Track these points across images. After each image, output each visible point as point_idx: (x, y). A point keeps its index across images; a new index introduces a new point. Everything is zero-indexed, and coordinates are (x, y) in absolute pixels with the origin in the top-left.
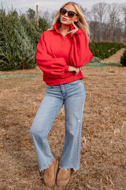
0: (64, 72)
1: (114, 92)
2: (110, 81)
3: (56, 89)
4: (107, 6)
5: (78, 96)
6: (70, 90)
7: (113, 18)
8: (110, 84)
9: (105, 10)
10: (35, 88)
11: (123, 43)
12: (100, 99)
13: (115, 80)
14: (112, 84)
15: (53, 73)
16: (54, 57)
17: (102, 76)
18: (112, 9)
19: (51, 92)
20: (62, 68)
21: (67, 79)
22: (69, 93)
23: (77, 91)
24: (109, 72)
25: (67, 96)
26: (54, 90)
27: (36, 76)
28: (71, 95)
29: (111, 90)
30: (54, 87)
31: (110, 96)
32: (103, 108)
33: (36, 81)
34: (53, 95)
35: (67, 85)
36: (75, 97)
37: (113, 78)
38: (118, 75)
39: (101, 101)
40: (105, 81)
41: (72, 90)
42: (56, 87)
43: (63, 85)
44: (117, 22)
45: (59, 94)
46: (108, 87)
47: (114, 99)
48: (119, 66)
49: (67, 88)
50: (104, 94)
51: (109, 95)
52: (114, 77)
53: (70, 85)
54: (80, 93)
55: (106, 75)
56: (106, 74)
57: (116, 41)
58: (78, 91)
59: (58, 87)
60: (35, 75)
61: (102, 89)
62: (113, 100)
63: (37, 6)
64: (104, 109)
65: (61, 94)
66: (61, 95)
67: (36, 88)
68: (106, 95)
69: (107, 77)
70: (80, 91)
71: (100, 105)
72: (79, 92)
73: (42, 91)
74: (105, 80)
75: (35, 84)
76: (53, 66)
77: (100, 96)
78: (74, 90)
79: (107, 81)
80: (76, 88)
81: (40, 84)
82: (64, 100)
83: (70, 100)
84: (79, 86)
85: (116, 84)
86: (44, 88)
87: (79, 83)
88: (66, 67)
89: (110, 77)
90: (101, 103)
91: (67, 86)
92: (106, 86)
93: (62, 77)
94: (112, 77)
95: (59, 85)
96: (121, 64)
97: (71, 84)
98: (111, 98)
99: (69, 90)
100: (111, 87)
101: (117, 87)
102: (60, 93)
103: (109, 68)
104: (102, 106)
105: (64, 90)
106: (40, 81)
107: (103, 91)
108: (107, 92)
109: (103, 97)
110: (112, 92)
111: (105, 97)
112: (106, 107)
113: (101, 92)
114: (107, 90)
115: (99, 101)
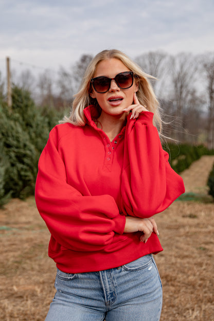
0: (112, 234)
1: (204, 269)
2: (188, 239)
3: (85, 284)
4: (167, 59)
5: (146, 301)
6: (126, 287)
7: (182, 87)
8: (191, 248)
9: (163, 69)
10: (5, 262)
11: (206, 144)
12: (172, 288)
13: (202, 238)
14: (197, 249)
15: (84, 237)
16: (84, 193)
17: (169, 228)
18: (178, 67)
19: (71, 291)
20: (110, 224)
21: (117, 254)
22: (122, 292)
23: (143, 287)
24: (184, 217)
25: (116, 302)
26: (80, 285)
27: (8, 229)
28: (127, 301)
29: (195, 264)
30: (80, 276)
31: (195, 280)
32: (185, 314)
33: (8, 243)
34: (78, 301)
35: (117, 271)
36: (137, 304)
37: (195, 233)
38: (208, 224)
39: (176, 296)
40: (178, 241)
41: (131, 285)
42: (85, 278)
43: (105, 273)
44: (189, 97)
45: (92, 297)
46: (187, 257)
47: (206, 289)
48: (205, 201)
49: (115, 282)
50: (180, 275)
51: (191, 278)
52: (198, 230)
53: (126, 272)
54: (150, 293)
55: (178, 224)
56: (176, 221)
57: (189, 140)
58: (146, 289)
59: (93, 279)
60: (5, 227)
61: (173, 260)
62: (205, 292)
63: (8, 60)
64: (185, 317)
65: (99, 296)
66: (99, 300)
67: (8, 260)
68: (185, 277)
69: (182, 231)
70: (150, 288)
71: (173, 306)
72: (149, 291)
73: (24, 269)
74: (177, 238)
75: (6, 249)
76: (84, 217)
77: (171, 280)
78: (135, 287)
79: (181, 239)
80: (141, 278)
81: (19, 249)
82: (106, 314)
83: (123, 313)
84: (147, 275)
85: (207, 247)
86: (28, 261)
87: (147, 266)
88: (119, 220)
89: (187, 229)
90: (177, 301)
91: (117, 275)
92: (181, 252)
93: (107, 250)
94: (193, 229)
95: (96, 272)
96: (210, 197)
97: (126, 270)
98: (200, 285)
99: (122, 286)
100: (194, 255)
101: (210, 256)
102: (97, 293)
103: (181, 205)
104: (179, 308)
105: (108, 286)
106: (17, 242)
107: (177, 267)
108: (186, 270)
109: (179, 284)
110: (200, 268)
111: (183, 283)
112: (190, 311)
113: (171, 270)
114: (187, 265)
115: (171, 294)
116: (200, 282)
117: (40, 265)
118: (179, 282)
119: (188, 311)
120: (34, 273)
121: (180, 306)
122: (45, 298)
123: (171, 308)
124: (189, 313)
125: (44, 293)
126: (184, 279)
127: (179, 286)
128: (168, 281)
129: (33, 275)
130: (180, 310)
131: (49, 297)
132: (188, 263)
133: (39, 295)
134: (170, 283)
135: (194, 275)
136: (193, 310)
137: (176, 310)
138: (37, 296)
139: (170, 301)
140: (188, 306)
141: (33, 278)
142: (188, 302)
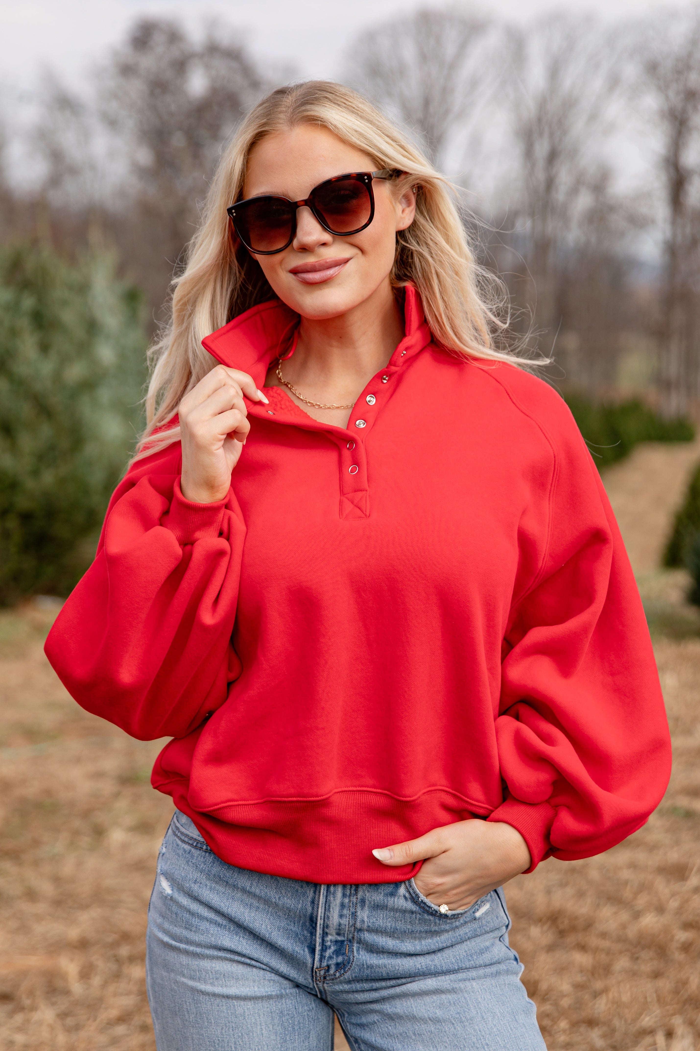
1: (697, 890)
7: (552, 157)
9: (474, 84)
12: (581, 959)
29: (660, 870)
31: (666, 930)
39: (598, 985)
44: (584, 201)
50: (607, 912)
51: (650, 921)
68: (625, 916)
71: (591, 1023)
77: (573, 929)
90: (603, 1003)
98: (685, 948)
104: (613, 1030)
107: (592, 883)
108: (627, 894)
109: (605, 944)
110: (676, 886)
111: (621, 939)
112: (660, 1038)
113: (570, 891)
114: (626, 874)
115: (579, 978)
116: (682, 936)
117: (57, 880)
118: (604, 935)
119: (648, 1040)
120: (41, 908)
121: (617, 1022)
122: (101, 1000)
123: (583, 1029)
124: (655, 1044)
125: (96, 981)
126: (624, 926)
127: (608, 952)
128: (562, 933)
129: (39, 918)
130: (618, 1036)
131: (115, 995)
132: (633, 866)
133: (77, 988)
134: (571, 939)
135: (660, 909)
136: (670, 1034)
137: (604, 1036)
138: (67, 992)
139: (579, 1005)
140: (647, 1021)
141: (39, 929)
142: (645, 1007)
